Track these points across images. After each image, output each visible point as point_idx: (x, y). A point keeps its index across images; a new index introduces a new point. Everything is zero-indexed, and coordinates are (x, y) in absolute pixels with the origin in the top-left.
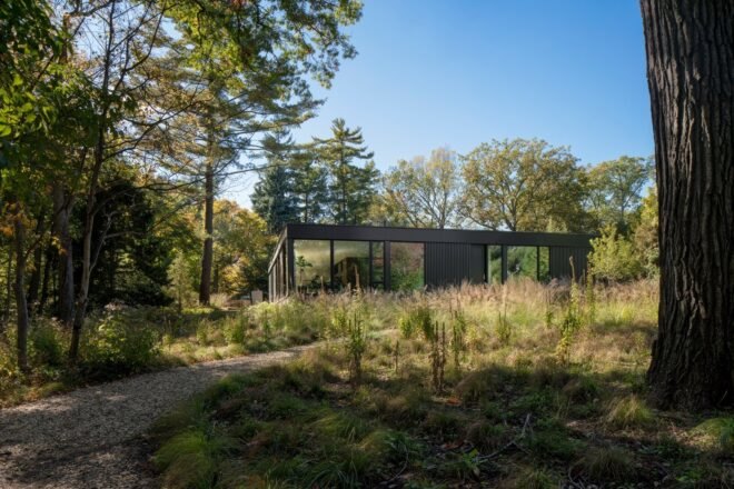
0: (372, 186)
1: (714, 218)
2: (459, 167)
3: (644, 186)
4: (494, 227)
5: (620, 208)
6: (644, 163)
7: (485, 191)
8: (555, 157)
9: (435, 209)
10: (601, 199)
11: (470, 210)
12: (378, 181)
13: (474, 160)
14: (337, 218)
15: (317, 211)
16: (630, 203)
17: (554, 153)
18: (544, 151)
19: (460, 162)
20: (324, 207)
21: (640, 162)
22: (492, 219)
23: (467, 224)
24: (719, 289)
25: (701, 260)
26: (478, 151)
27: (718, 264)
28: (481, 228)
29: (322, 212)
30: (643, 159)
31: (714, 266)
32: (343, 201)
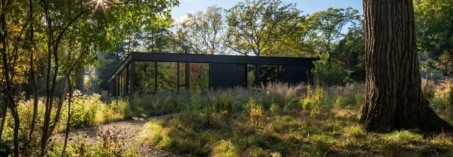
0: (169, 29)
1: (393, 52)
2: (224, 16)
3: (343, 27)
4: (245, 54)
5: (327, 41)
6: (344, 12)
7: (240, 31)
8: (287, 10)
9: (209, 43)
10: (314, 35)
11: (231, 43)
12: (173, 26)
13: (233, 13)
14: (148, 48)
15: (136, 44)
16: (334, 38)
17: (286, 8)
18: (279, 7)
19: (225, 14)
20: (141, 42)
21: (342, 12)
22: (244, 49)
23: (228, 52)
24: (395, 83)
25: (387, 70)
26: (236, 7)
27: (395, 71)
28: (238, 54)
29: (139, 45)
30: (342, 10)
31: (393, 72)
32: (152, 38)
